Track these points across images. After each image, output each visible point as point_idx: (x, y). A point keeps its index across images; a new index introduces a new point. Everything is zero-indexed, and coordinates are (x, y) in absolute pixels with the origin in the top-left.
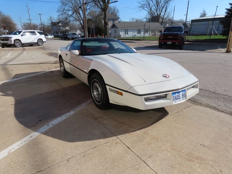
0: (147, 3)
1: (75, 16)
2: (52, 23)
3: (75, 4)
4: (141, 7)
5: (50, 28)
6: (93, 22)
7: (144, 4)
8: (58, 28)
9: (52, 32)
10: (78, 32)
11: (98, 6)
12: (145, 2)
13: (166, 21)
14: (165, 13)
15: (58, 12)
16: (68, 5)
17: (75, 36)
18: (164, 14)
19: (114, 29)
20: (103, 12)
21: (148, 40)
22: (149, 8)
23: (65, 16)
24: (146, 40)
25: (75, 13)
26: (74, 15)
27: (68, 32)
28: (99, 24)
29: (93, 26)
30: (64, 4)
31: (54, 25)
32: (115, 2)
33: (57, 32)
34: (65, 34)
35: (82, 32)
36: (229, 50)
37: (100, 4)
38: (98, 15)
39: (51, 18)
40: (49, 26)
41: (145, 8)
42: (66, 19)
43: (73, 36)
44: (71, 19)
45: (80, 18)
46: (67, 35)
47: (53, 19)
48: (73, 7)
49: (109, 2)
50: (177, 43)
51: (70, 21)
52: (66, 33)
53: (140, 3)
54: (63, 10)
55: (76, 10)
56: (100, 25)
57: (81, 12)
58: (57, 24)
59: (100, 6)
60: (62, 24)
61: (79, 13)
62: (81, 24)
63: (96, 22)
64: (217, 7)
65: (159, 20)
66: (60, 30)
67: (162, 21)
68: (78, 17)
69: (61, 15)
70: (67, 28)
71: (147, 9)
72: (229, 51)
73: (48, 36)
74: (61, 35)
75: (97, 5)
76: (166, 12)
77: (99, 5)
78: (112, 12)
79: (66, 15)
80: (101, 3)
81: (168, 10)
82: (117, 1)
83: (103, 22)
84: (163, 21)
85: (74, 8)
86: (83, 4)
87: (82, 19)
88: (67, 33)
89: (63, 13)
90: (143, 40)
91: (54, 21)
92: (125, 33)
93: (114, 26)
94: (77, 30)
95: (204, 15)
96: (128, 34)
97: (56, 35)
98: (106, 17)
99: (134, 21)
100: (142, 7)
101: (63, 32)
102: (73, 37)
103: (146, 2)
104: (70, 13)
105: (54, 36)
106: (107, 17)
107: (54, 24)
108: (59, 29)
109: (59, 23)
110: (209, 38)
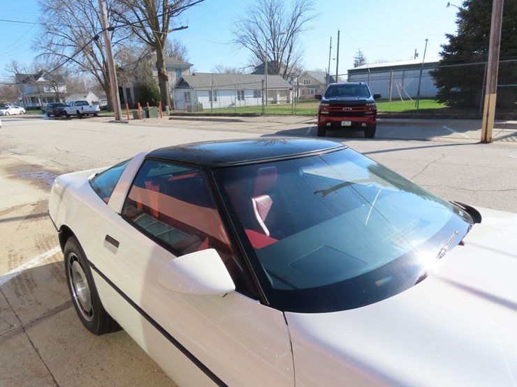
0: (251, 35)
1: (82, 60)
2: (18, 75)
3: (81, 31)
4: (238, 41)
5: (13, 89)
6: (129, 75)
7: (245, 36)
8: (35, 89)
9: (21, 99)
10: (91, 98)
11: (140, 37)
12: (245, 32)
13: (293, 71)
14: (289, 56)
17: (84, 107)
18: (287, 57)
19: (182, 92)
20: (153, 50)
21: (274, 115)
22: (257, 45)
23: (53, 59)
24: (269, 115)
25: (82, 52)
26: (80, 57)
27: (63, 98)
28: (144, 77)
29: (130, 83)
31: (24, 82)
32: (182, 28)
33: (32, 98)
34: (55, 103)
35: (100, 97)
36: (488, 137)
37: (145, 32)
38: (140, 59)
39: (14, 65)
40: (10, 85)
41: (248, 45)
42: (58, 67)
43: (79, 108)
44: (71, 65)
45: (95, 63)
46: (61, 105)
47: (21, 68)
48: (73, 38)
49: (167, 27)
50: (364, 125)
51: (67, 73)
52: (57, 100)
53: (235, 33)
54: (48, 46)
55: (82, 45)
56: (148, 80)
57: (96, 50)
58: (33, 78)
60: (46, 79)
61: (93, 52)
62: (99, 79)
63: (136, 72)
64: (427, 40)
65: (279, 69)
66: (42, 94)
67: (285, 72)
68: (90, 62)
69: (42, 56)
70: (62, 89)
71: (251, 47)
72: (488, 140)
73: (7, 108)
74: (46, 104)
75: (138, 34)
76: (292, 54)
77: (143, 35)
78: (172, 52)
79: (57, 56)
80: (149, 30)
81: (295, 50)
82: (187, 27)
83: (155, 73)
84: (287, 73)
85: (77, 39)
86: (104, 30)
87: (100, 67)
88: (61, 101)
89: (49, 51)
90: (262, 115)
91: (23, 72)
92: (211, 100)
93: (182, 84)
94: (88, 93)
95: (361, 60)
96: (216, 100)
97: (31, 105)
99: (223, 72)
100: (242, 41)
101: (50, 99)
102: (81, 112)
103: (248, 32)
104: (68, 52)
105: (27, 109)
107: (23, 79)
109: (37, 76)
110: (416, 108)
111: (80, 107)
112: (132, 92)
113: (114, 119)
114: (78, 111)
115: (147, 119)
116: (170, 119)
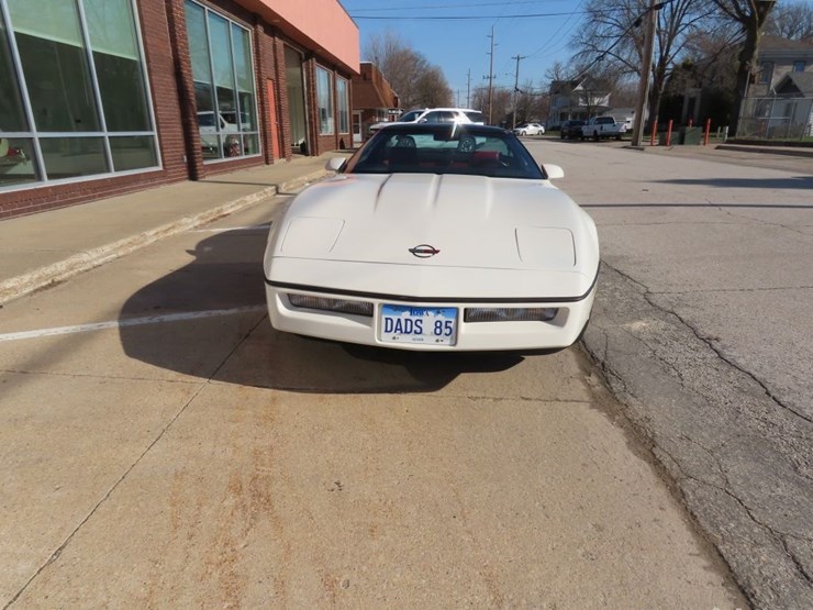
15: (572, 46)
16: (609, 20)
30: (596, 15)
59: (734, 11)
98: (753, 49)
102: (599, 132)
106: (756, 53)
108: (574, 104)
111: (599, 126)
112: (698, 103)
113: (629, 144)
114: (595, 132)
115: (679, 147)
116: (718, 148)
